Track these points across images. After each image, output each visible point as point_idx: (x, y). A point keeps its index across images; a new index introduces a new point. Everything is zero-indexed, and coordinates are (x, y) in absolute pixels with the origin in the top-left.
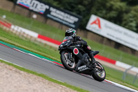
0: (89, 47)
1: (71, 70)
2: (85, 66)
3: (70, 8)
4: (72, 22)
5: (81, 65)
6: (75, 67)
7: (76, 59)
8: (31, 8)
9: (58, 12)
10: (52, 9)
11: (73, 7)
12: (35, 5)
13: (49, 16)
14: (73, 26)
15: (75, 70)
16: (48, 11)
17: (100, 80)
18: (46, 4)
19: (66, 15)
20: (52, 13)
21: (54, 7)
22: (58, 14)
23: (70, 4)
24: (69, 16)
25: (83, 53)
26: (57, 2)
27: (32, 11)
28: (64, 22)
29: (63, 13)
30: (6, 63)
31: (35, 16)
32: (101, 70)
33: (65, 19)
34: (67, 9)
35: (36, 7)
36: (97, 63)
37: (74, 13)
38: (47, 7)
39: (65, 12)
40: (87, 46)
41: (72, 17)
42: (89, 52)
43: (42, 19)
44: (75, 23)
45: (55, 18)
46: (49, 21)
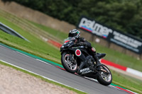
0: (94, 49)
1: (72, 72)
2: (88, 69)
3: (133, 32)
4: (136, 46)
5: (84, 67)
6: (77, 69)
7: (79, 61)
8: (94, 32)
9: (122, 36)
10: (115, 33)
11: (136, 31)
12: (98, 30)
13: (112, 40)
14: (137, 50)
15: (77, 72)
16: (111, 35)
17: (106, 84)
18: (109, 27)
19: (130, 39)
20: (116, 38)
21: (118, 31)
22: (122, 38)
23: (133, 28)
24: (132, 40)
25: (86, 55)
26: (121, 26)
27: (95, 35)
28: (128, 47)
29: (126, 38)
30: (67, 87)
31: (98, 40)
32: (107, 74)
33: (129, 43)
34: (131, 33)
35: (99, 31)
36: (102, 65)
37: (138, 38)
38: (111, 31)
39: (129, 37)
40: (91, 48)
41: (136, 42)
42: (93, 53)
43: (105, 43)
44: (139, 48)
45: (118, 43)
46: (112, 46)
